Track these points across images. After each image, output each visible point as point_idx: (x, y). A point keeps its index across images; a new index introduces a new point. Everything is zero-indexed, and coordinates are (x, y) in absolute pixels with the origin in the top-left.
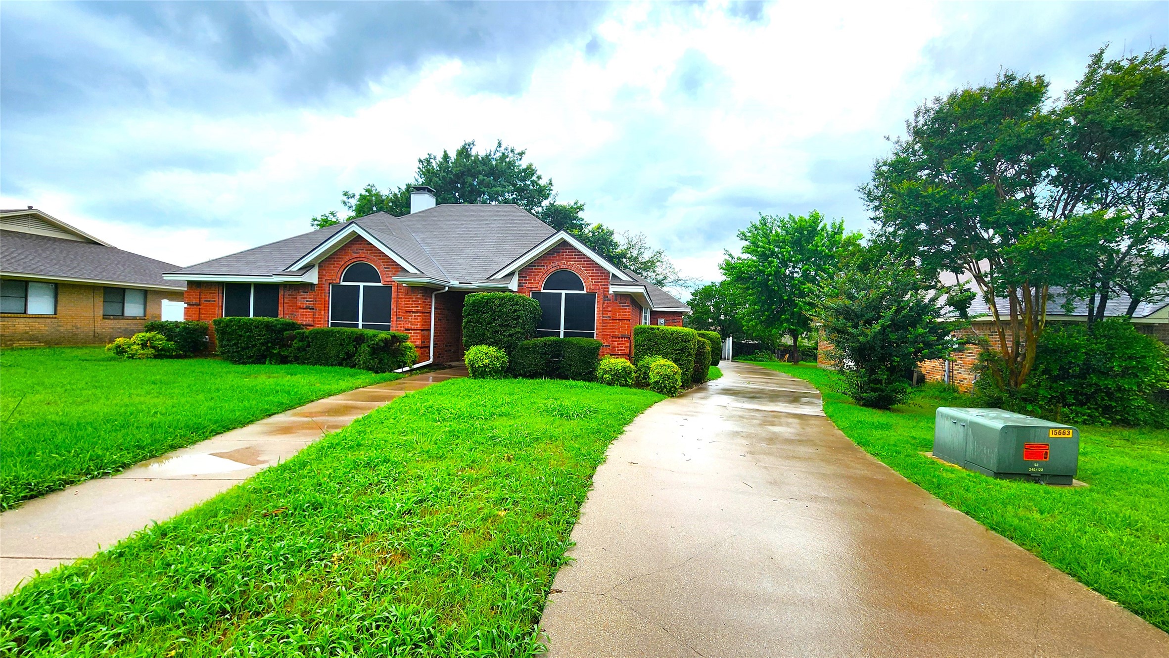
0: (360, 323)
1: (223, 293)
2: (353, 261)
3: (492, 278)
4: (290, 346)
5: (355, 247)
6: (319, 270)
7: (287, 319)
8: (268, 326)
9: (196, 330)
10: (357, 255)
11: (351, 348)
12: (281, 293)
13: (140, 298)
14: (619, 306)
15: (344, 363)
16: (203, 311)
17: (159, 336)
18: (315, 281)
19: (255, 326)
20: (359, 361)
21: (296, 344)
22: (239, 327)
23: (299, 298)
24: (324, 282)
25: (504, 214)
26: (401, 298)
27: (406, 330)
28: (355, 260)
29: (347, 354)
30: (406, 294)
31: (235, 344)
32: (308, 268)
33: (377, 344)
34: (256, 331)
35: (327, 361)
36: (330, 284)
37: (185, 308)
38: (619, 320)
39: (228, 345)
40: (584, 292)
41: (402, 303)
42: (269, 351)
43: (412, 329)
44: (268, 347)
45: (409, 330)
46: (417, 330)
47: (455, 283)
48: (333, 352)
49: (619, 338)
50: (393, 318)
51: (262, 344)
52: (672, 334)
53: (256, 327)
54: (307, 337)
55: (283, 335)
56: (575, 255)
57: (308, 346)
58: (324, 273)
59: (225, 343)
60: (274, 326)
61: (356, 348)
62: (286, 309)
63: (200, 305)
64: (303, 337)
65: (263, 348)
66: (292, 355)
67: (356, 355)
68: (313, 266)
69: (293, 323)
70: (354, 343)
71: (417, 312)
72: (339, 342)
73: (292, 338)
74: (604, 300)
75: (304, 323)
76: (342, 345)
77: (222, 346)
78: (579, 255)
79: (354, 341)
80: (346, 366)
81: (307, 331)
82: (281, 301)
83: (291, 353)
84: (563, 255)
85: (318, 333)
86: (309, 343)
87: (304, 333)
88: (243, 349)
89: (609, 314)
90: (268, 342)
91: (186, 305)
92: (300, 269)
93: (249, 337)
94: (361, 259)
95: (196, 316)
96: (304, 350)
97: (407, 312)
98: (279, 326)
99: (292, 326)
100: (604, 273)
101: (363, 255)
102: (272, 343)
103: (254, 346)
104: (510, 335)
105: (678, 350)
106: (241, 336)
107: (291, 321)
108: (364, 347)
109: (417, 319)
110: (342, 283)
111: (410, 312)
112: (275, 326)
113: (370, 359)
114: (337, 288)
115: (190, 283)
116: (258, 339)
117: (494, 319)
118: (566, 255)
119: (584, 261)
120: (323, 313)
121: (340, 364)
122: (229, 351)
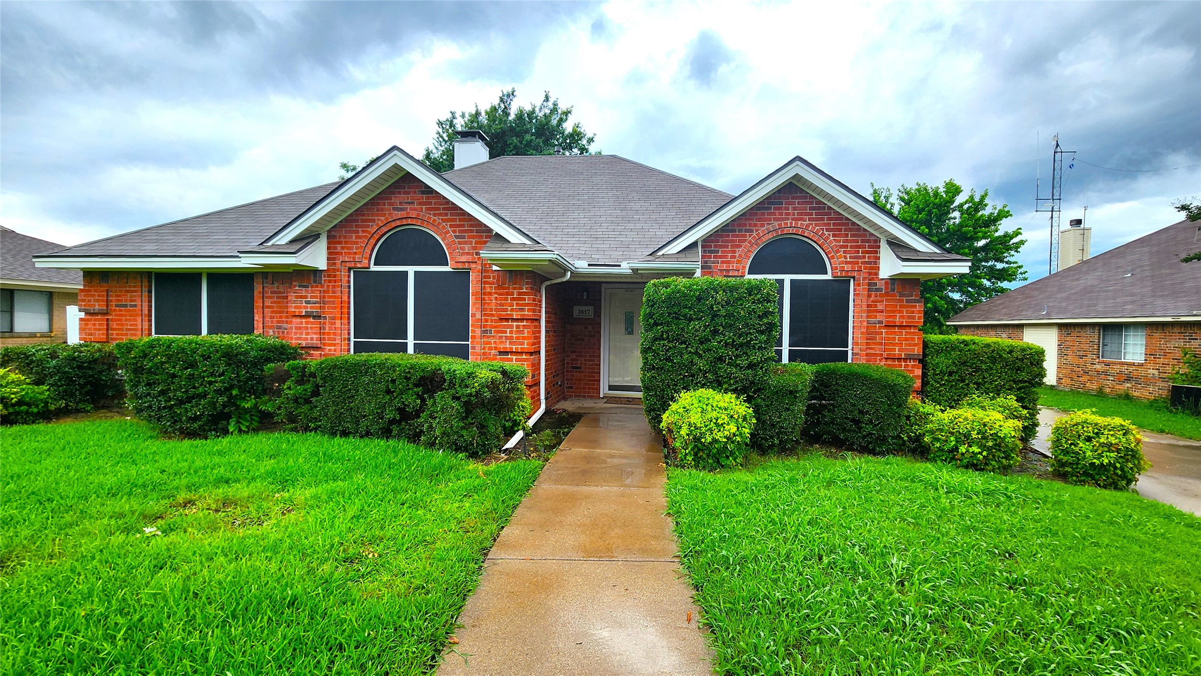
0: (411, 341)
1: (150, 292)
2: (394, 225)
3: (660, 253)
4: (278, 393)
5: (396, 199)
6: (329, 243)
7: (272, 339)
8: (230, 355)
9: (95, 361)
10: (400, 214)
11: (411, 400)
12: (258, 288)
13: (42, 304)
14: (902, 301)
15: (395, 429)
16: (114, 325)
17: (13, 376)
18: (322, 264)
19: (203, 356)
20: (431, 427)
21: (290, 389)
22: (169, 357)
23: (292, 296)
24: (338, 266)
25: (606, 166)
26: (490, 294)
27: (501, 353)
28: (398, 223)
29: (401, 411)
30: (500, 287)
31: (163, 393)
32: (307, 239)
33: (478, 394)
34: (203, 366)
35: (357, 423)
36: (350, 269)
37: (81, 320)
38: (901, 327)
39: (149, 394)
40: (828, 277)
41: (493, 302)
42: (235, 405)
43: (512, 353)
44: (231, 397)
45: (506, 353)
46: (521, 353)
47: (581, 265)
48: (370, 407)
49: (899, 359)
50: (474, 330)
51: (219, 392)
52: (1010, 352)
53: (206, 357)
54: (313, 375)
55: (262, 371)
56: (811, 208)
57: (316, 393)
58: (339, 250)
59: (142, 389)
60: (241, 354)
61: (423, 400)
62: (267, 319)
63: (107, 314)
64: (304, 376)
65: (222, 399)
66: (283, 411)
67: (423, 415)
68: (317, 236)
69: (283, 346)
70: (419, 390)
71: (522, 320)
72: (382, 386)
73: (283, 377)
74: (869, 290)
75: (304, 344)
76: (388, 392)
77: (137, 396)
78: (819, 208)
79: (416, 386)
80: (398, 437)
81: (313, 361)
82: (258, 303)
83: (279, 408)
84: (787, 209)
85: (335, 366)
86: (318, 386)
87: (305, 367)
88: (181, 402)
89: (880, 317)
90: (232, 387)
91: (82, 315)
92: (292, 242)
93: (191, 377)
94: (409, 221)
95: (101, 335)
96: (308, 401)
97: (501, 320)
98: (253, 353)
99: (282, 353)
100: (869, 241)
101: (414, 214)
102: (240, 388)
103: (204, 395)
104: (751, 366)
105: (1021, 381)
106: (174, 376)
107: (278, 342)
108: (442, 399)
109: (523, 332)
110: (374, 268)
111: (507, 320)
112: (246, 353)
113: (462, 428)
114: (363, 277)
115: (90, 275)
116: (210, 383)
117: (715, 332)
118: (795, 209)
119: (829, 219)
120: (338, 325)
121: (386, 433)
122: (150, 407)
